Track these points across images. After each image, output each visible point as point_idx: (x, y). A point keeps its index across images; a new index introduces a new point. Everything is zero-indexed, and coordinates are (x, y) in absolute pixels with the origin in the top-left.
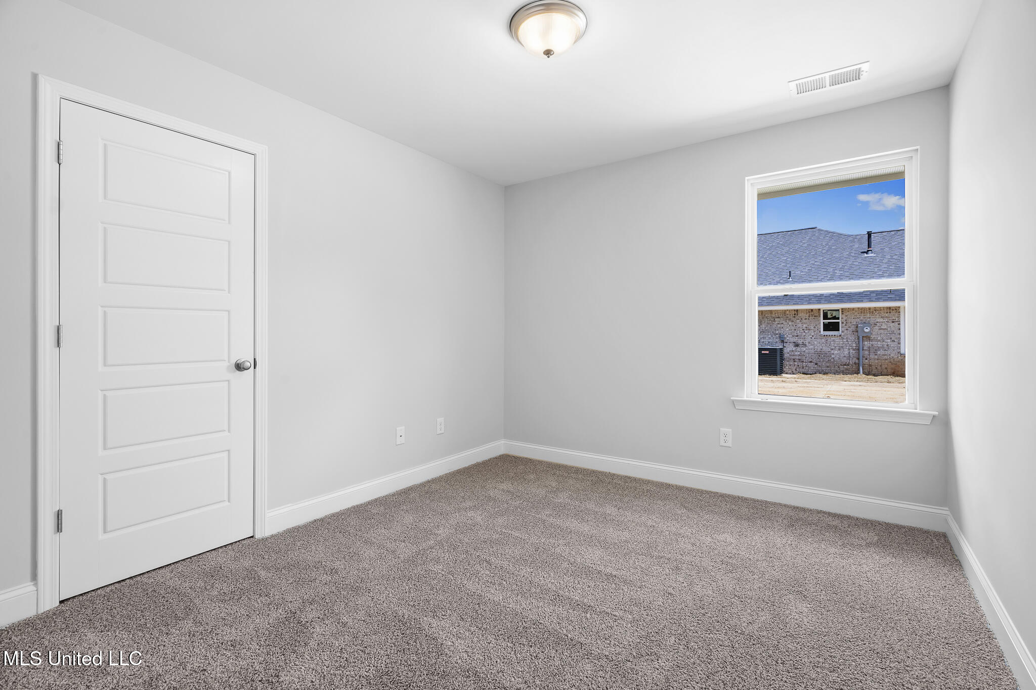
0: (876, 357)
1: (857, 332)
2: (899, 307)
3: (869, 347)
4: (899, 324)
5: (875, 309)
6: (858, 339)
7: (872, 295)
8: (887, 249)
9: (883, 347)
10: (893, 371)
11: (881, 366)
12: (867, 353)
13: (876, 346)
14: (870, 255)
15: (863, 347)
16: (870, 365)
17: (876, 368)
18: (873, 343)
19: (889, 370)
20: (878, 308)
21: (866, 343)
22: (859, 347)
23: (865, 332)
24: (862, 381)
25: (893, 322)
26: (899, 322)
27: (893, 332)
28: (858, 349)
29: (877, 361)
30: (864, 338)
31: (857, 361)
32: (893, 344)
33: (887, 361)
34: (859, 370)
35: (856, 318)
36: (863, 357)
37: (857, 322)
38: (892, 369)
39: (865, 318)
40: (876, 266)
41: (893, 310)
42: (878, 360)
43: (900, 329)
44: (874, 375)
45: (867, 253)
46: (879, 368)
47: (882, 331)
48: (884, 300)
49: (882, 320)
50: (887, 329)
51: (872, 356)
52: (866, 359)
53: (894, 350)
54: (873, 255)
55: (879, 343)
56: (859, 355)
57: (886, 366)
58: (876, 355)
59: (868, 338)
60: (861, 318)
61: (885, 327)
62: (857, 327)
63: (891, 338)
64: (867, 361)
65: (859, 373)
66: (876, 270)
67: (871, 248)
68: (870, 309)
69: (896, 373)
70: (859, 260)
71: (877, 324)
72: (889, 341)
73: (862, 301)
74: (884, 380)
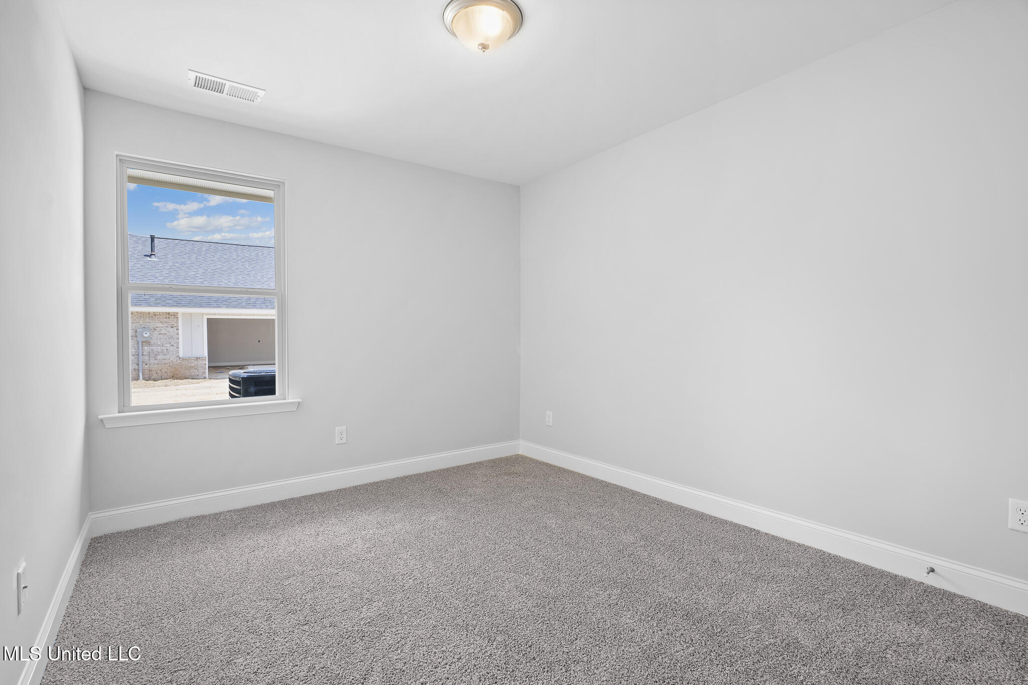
0: (156, 362)
1: (136, 336)
2: (177, 313)
3: (149, 352)
4: (178, 329)
5: (155, 314)
6: (138, 343)
7: (151, 300)
8: (170, 256)
9: (162, 351)
10: (172, 374)
11: (161, 370)
12: (147, 358)
13: (156, 350)
14: (153, 259)
15: (143, 352)
16: (150, 371)
17: (157, 373)
18: (153, 348)
19: (170, 374)
20: (157, 313)
21: (146, 348)
22: (138, 353)
23: (144, 337)
24: (139, 387)
25: (172, 327)
26: (177, 328)
27: (172, 337)
28: (138, 355)
29: (157, 366)
30: (143, 343)
31: (137, 367)
32: (172, 349)
33: (166, 365)
34: (138, 376)
35: (134, 323)
36: (143, 362)
37: (136, 327)
38: (171, 372)
39: (144, 322)
40: (158, 271)
41: (172, 315)
42: (158, 364)
43: (178, 334)
44: (154, 380)
45: (150, 256)
46: (159, 372)
47: (162, 336)
48: (163, 306)
49: (161, 325)
50: (166, 334)
51: (152, 361)
52: (146, 364)
53: (173, 355)
54: (156, 259)
55: (159, 348)
56: (138, 361)
57: (166, 370)
58: (156, 359)
59: (147, 342)
60: (141, 323)
61: (165, 332)
62: (136, 332)
63: (170, 343)
64: (147, 366)
65: (138, 379)
66: (158, 275)
67: (154, 252)
68: (149, 313)
69: (175, 376)
70: (142, 263)
71: (157, 328)
72: (168, 345)
73: (140, 305)
74: (161, 384)
